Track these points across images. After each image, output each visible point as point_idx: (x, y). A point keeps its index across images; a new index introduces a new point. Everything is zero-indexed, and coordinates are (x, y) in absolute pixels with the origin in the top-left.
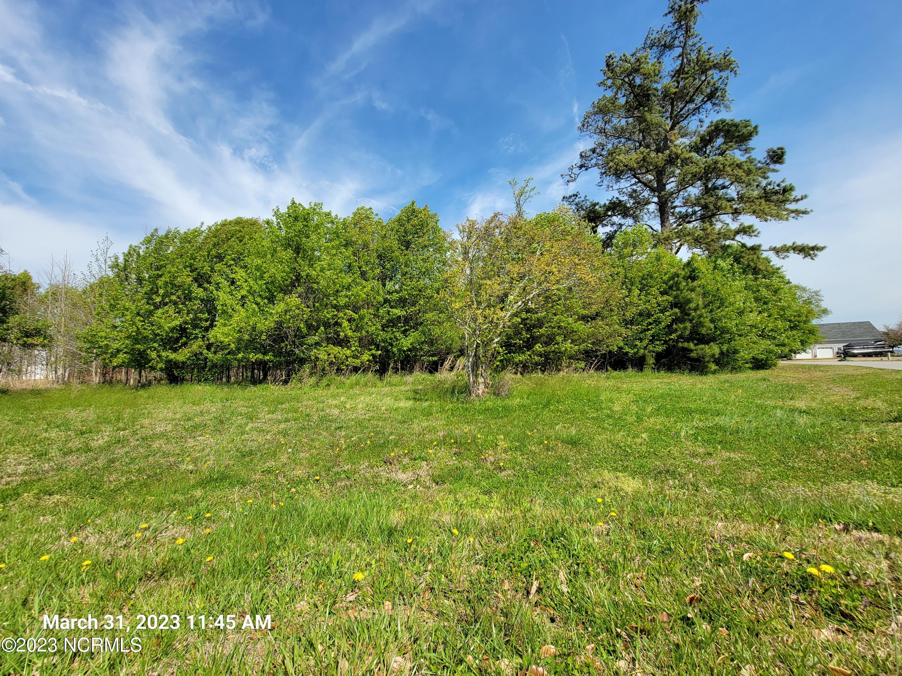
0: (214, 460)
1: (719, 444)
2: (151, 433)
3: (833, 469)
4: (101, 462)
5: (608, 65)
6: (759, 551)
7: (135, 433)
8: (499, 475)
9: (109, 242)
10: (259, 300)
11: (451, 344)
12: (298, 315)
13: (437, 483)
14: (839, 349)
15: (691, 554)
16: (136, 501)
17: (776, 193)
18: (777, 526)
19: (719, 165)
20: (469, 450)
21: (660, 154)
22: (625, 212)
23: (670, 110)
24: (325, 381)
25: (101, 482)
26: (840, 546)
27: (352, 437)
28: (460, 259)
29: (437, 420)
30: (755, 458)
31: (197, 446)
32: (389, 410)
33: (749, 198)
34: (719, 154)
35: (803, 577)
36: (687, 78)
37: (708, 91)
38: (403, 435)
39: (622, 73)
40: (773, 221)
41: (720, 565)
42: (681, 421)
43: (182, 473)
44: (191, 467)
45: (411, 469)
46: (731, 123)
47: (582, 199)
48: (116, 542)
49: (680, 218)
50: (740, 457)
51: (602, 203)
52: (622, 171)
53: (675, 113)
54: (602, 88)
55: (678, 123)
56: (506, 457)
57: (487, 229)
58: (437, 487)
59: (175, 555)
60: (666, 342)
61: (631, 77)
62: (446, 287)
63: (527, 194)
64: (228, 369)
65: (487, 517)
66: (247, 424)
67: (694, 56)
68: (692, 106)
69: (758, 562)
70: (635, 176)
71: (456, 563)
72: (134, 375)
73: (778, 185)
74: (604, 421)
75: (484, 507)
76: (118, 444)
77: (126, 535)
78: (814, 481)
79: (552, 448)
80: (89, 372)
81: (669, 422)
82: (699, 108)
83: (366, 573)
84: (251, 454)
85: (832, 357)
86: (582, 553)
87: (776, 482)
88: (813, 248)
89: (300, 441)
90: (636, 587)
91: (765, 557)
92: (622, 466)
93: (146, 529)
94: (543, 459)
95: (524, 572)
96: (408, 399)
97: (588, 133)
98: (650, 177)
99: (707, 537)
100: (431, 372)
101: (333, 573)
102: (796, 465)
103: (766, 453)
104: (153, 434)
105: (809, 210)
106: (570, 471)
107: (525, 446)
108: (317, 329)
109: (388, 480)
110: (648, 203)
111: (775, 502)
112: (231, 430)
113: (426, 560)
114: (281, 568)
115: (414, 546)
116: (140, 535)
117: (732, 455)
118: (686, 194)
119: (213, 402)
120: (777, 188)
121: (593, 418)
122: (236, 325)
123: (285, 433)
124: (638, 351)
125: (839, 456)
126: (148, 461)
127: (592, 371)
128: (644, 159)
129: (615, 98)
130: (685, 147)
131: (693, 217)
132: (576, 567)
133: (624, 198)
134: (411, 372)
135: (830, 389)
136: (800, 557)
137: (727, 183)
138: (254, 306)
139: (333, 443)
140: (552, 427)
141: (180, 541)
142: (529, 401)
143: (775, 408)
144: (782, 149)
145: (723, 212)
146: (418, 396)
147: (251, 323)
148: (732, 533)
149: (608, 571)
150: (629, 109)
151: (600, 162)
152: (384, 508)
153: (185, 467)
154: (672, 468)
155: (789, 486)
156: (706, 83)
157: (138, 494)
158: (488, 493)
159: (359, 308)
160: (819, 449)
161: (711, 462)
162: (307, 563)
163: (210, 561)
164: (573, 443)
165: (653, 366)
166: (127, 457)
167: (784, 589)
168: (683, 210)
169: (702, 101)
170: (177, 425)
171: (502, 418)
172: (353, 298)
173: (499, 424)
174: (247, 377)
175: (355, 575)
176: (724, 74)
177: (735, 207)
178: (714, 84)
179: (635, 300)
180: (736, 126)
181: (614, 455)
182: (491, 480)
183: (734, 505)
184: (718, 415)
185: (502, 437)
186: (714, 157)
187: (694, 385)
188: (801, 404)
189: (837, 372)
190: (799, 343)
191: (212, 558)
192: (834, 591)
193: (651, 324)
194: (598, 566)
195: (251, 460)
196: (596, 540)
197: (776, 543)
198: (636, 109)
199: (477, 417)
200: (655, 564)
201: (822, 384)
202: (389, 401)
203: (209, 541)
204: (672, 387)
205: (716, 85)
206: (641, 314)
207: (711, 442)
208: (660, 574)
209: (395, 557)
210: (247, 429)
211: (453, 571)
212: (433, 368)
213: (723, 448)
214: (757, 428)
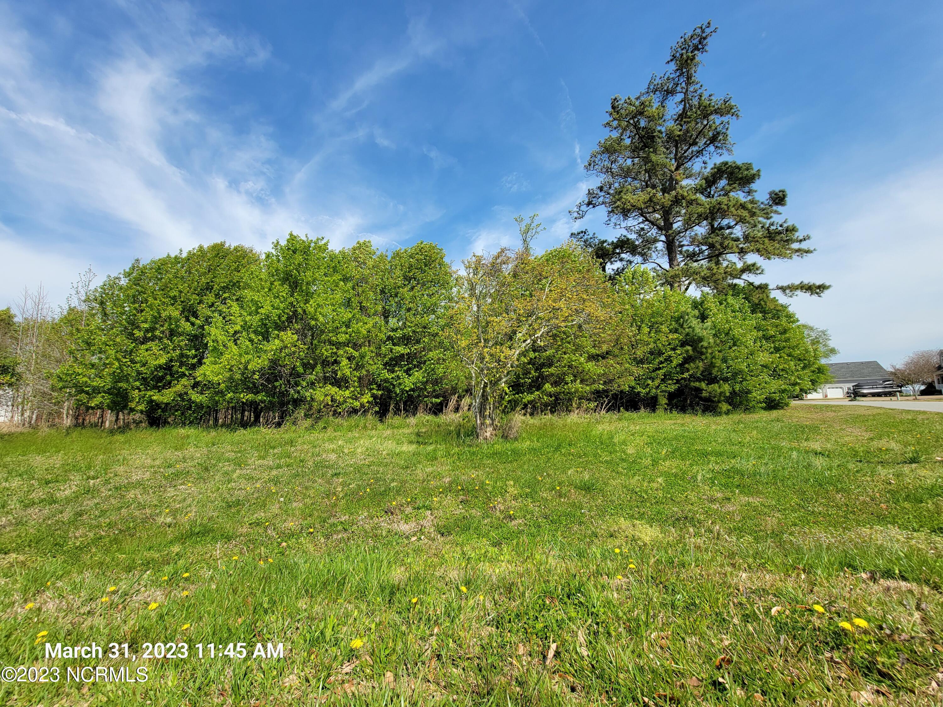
0: (196, 512)
1: (737, 488)
2: (126, 481)
3: (854, 513)
4: (67, 515)
5: (613, 107)
6: (787, 604)
7: (107, 482)
8: (509, 524)
9: (92, 274)
10: (253, 336)
11: (457, 384)
12: (294, 353)
13: (442, 535)
14: (849, 389)
15: (716, 610)
16: (105, 559)
17: (780, 233)
18: (803, 576)
19: (723, 206)
20: (477, 497)
21: (666, 195)
22: (633, 250)
23: (674, 152)
24: (321, 424)
25: (65, 538)
26: (869, 597)
27: (350, 484)
28: (466, 295)
29: (442, 465)
30: (774, 503)
31: (178, 496)
32: (392, 454)
33: (754, 238)
34: (723, 195)
35: (835, 633)
36: (688, 122)
37: (711, 134)
38: (406, 482)
39: (627, 115)
40: (777, 259)
41: (748, 621)
42: (697, 464)
43: (159, 527)
44: (169, 520)
45: (414, 519)
46: (734, 165)
47: (591, 236)
48: (78, 608)
49: (687, 257)
50: (758, 502)
51: (610, 241)
52: (629, 210)
53: (679, 155)
54: (608, 129)
55: (683, 164)
56: (517, 504)
57: (493, 265)
58: (442, 539)
59: (146, 624)
60: (678, 381)
61: (636, 120)
62: (452, 325)
63: (534, 231)
64: (217, 411)
65: (497, 571)
66: (234, 471)
67: (695, 102)
68: (695, 148)
69: (787, 617)
70: (642, 215)
71: (466, 625)
72: (109, 416)
73: (781, 226)
74: (618, 465)
75: (493, 561)
76: (87, 494)
77: (91, 599)
78: (835, 527)
79: (565, 494)
80: (59, 414)
81: (685, 465)
82: (702, 150)
83: (365, 639)
84: (238, 504)
85: (842, 397)
86: (602, 610)
87: (797, 528)
88: (819, 287)
89: (293, 490)
90: (662, 648)
91: (794, 612)
92: (639, 513)
93: (114, 592)
94: (555, 506)
95: (539, 634)
96: (411, 442)
97: (595, 172)
98: (657, 216)
99: (732, 590)
100: (435, 414)
101: (328, 639)
102: (816, 509)
103: (785, 497)
104: (128, 483)
105: (812, 249)
106: (585, 520)
107: (536, 492)
108: (313, 367)
109: (389, 532)
110: (655, 241)
111: (798, 550)
112: (217, 477)
113: (432, 622)
114: (269, 636)
115: (418, 606)
116: (107, 599)
117: (751, 500)
118: (693, 234)
119: (197, 447)
120: (780, 228)
121: (606, 462)
122: (226, 363)
123: (276, 481)
124: (649, 392)
125: (858, 499)
126: (120, 514)
127: (603, 412)
128: (651, 200)
129: (620, 140)
130: (691, 189)
131: (701, 255)
132: (595, 626)
133: (633, 236)
134: (414, 414)
135: (844, 430)
136: (829, 610)
137: (732, 224)
138: (248, 343)
139: (329, 491)
140: (564, 472)
141: (153, 606)
142: (539, 444)
143: (791, 449)
144: (783, 191)
145: (730, 251)
146: (421, 440)
147: (243, 361)
148: (757, 584)
149: (629, 630)
150: (635, 150)
151: (607, 200)
152: (385, 563)
153: (162, 519)
154: (690, 515)
155: (811, 532)
156: (708, 127)
157: (107, 551)
158: (497, 544)
159: (361, 346)
160: (837, 492)
161: (730, 507)
162: (297, 628)
163: (186, 630)
164: (587, 488)
165: (666, 406)
166: (97, 509)
167: (817, 646)
168: (691, 249)
169: (705, 144)
170: (155, 472)
171: (511, 462)
172: (353, 335)
173: (508, 469)
174: (236, 419)
175: (353, 642)
176: (725, 119)
177: (741, 246)
178: (716, 129)
179: (646, 338)
180: (739, 168)
181: (630, 501)
182: (500, 531)
183: (757, 553)
184: (734, 457)
185: (512, 483)
186: (718, 198)
187: (708, 426)
188: (817, 446)
189: (849, 412)
190: (810, 383)
191: (189, 625)
192: (868, 647)
193: (662, 363)
194: (619, 625)
195: (238, 512)
196: (615, 595)
197: (804, 595)
198: (641, 149)
199: (485, 462)
200: (680, 621)
201: (835, 425)
202: (390, 445)
203: (186, 605)
204: (687, 428)
205: (718, 130)
206: (651, 353)
207: (728, 486)
208: (686, 633)
209: (398, 619)
210: (234, 476)
211: (462, 634)
212: (437, 410)
213: (741, 492)
214: (774, 471)
